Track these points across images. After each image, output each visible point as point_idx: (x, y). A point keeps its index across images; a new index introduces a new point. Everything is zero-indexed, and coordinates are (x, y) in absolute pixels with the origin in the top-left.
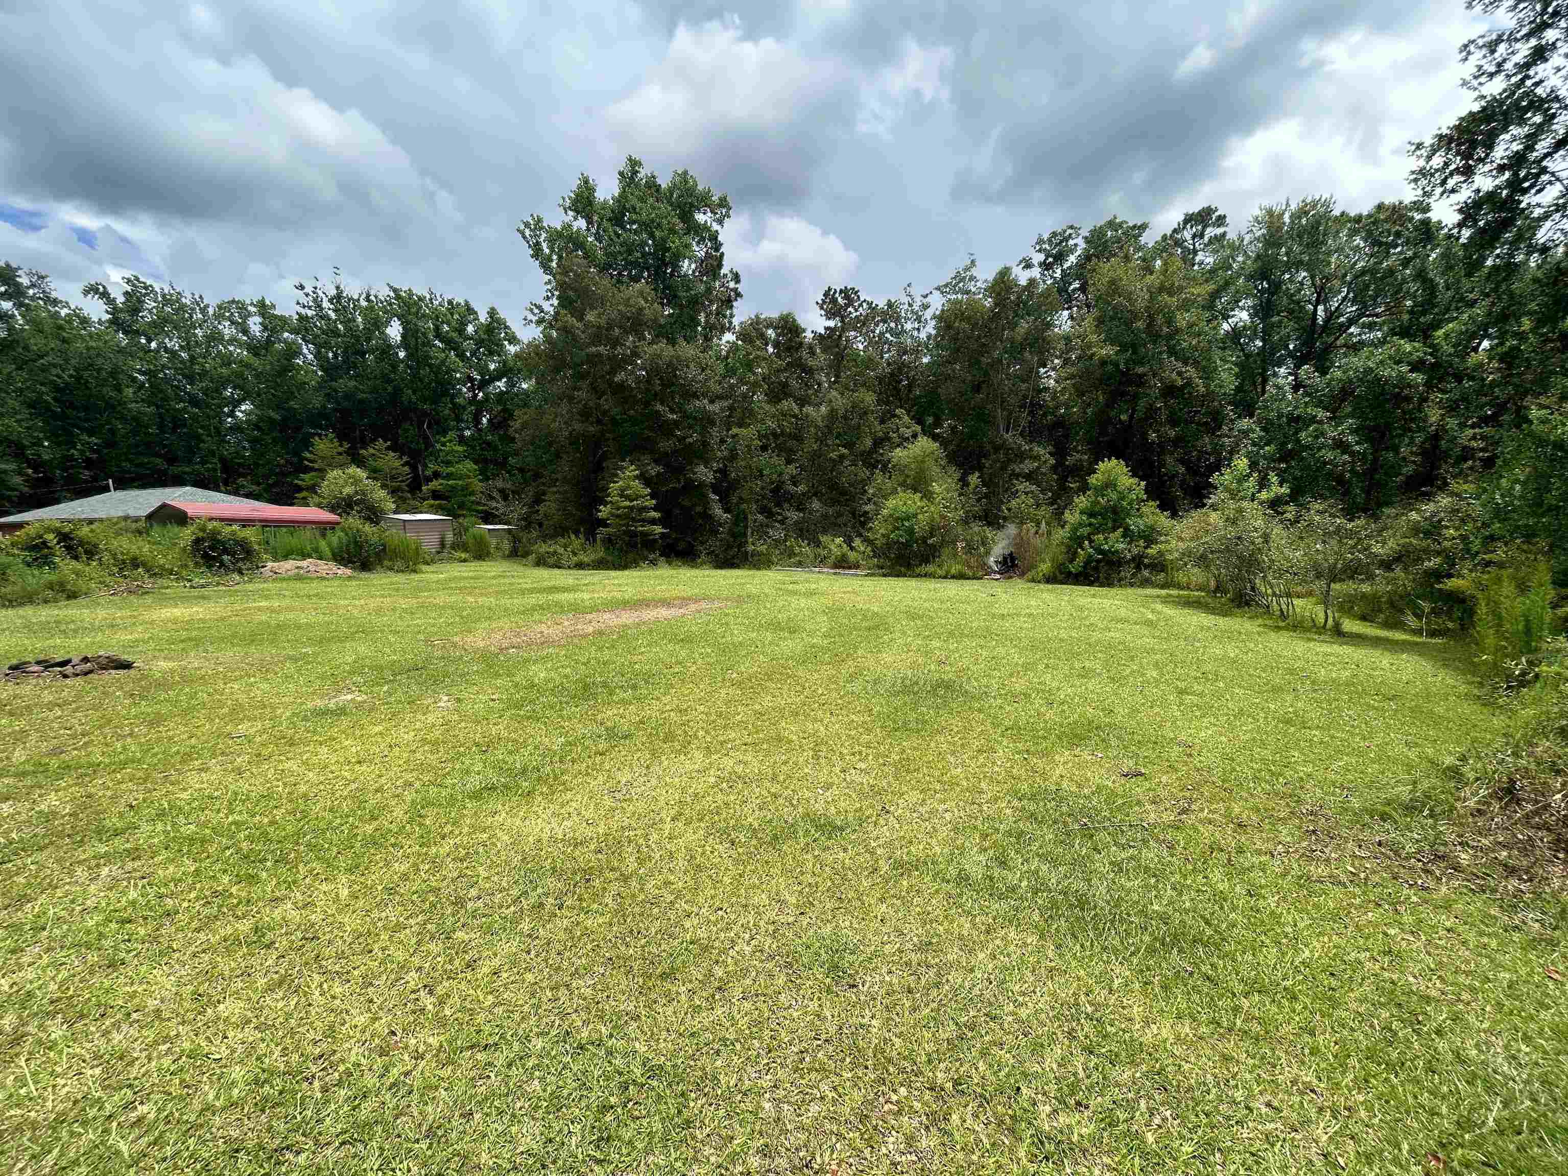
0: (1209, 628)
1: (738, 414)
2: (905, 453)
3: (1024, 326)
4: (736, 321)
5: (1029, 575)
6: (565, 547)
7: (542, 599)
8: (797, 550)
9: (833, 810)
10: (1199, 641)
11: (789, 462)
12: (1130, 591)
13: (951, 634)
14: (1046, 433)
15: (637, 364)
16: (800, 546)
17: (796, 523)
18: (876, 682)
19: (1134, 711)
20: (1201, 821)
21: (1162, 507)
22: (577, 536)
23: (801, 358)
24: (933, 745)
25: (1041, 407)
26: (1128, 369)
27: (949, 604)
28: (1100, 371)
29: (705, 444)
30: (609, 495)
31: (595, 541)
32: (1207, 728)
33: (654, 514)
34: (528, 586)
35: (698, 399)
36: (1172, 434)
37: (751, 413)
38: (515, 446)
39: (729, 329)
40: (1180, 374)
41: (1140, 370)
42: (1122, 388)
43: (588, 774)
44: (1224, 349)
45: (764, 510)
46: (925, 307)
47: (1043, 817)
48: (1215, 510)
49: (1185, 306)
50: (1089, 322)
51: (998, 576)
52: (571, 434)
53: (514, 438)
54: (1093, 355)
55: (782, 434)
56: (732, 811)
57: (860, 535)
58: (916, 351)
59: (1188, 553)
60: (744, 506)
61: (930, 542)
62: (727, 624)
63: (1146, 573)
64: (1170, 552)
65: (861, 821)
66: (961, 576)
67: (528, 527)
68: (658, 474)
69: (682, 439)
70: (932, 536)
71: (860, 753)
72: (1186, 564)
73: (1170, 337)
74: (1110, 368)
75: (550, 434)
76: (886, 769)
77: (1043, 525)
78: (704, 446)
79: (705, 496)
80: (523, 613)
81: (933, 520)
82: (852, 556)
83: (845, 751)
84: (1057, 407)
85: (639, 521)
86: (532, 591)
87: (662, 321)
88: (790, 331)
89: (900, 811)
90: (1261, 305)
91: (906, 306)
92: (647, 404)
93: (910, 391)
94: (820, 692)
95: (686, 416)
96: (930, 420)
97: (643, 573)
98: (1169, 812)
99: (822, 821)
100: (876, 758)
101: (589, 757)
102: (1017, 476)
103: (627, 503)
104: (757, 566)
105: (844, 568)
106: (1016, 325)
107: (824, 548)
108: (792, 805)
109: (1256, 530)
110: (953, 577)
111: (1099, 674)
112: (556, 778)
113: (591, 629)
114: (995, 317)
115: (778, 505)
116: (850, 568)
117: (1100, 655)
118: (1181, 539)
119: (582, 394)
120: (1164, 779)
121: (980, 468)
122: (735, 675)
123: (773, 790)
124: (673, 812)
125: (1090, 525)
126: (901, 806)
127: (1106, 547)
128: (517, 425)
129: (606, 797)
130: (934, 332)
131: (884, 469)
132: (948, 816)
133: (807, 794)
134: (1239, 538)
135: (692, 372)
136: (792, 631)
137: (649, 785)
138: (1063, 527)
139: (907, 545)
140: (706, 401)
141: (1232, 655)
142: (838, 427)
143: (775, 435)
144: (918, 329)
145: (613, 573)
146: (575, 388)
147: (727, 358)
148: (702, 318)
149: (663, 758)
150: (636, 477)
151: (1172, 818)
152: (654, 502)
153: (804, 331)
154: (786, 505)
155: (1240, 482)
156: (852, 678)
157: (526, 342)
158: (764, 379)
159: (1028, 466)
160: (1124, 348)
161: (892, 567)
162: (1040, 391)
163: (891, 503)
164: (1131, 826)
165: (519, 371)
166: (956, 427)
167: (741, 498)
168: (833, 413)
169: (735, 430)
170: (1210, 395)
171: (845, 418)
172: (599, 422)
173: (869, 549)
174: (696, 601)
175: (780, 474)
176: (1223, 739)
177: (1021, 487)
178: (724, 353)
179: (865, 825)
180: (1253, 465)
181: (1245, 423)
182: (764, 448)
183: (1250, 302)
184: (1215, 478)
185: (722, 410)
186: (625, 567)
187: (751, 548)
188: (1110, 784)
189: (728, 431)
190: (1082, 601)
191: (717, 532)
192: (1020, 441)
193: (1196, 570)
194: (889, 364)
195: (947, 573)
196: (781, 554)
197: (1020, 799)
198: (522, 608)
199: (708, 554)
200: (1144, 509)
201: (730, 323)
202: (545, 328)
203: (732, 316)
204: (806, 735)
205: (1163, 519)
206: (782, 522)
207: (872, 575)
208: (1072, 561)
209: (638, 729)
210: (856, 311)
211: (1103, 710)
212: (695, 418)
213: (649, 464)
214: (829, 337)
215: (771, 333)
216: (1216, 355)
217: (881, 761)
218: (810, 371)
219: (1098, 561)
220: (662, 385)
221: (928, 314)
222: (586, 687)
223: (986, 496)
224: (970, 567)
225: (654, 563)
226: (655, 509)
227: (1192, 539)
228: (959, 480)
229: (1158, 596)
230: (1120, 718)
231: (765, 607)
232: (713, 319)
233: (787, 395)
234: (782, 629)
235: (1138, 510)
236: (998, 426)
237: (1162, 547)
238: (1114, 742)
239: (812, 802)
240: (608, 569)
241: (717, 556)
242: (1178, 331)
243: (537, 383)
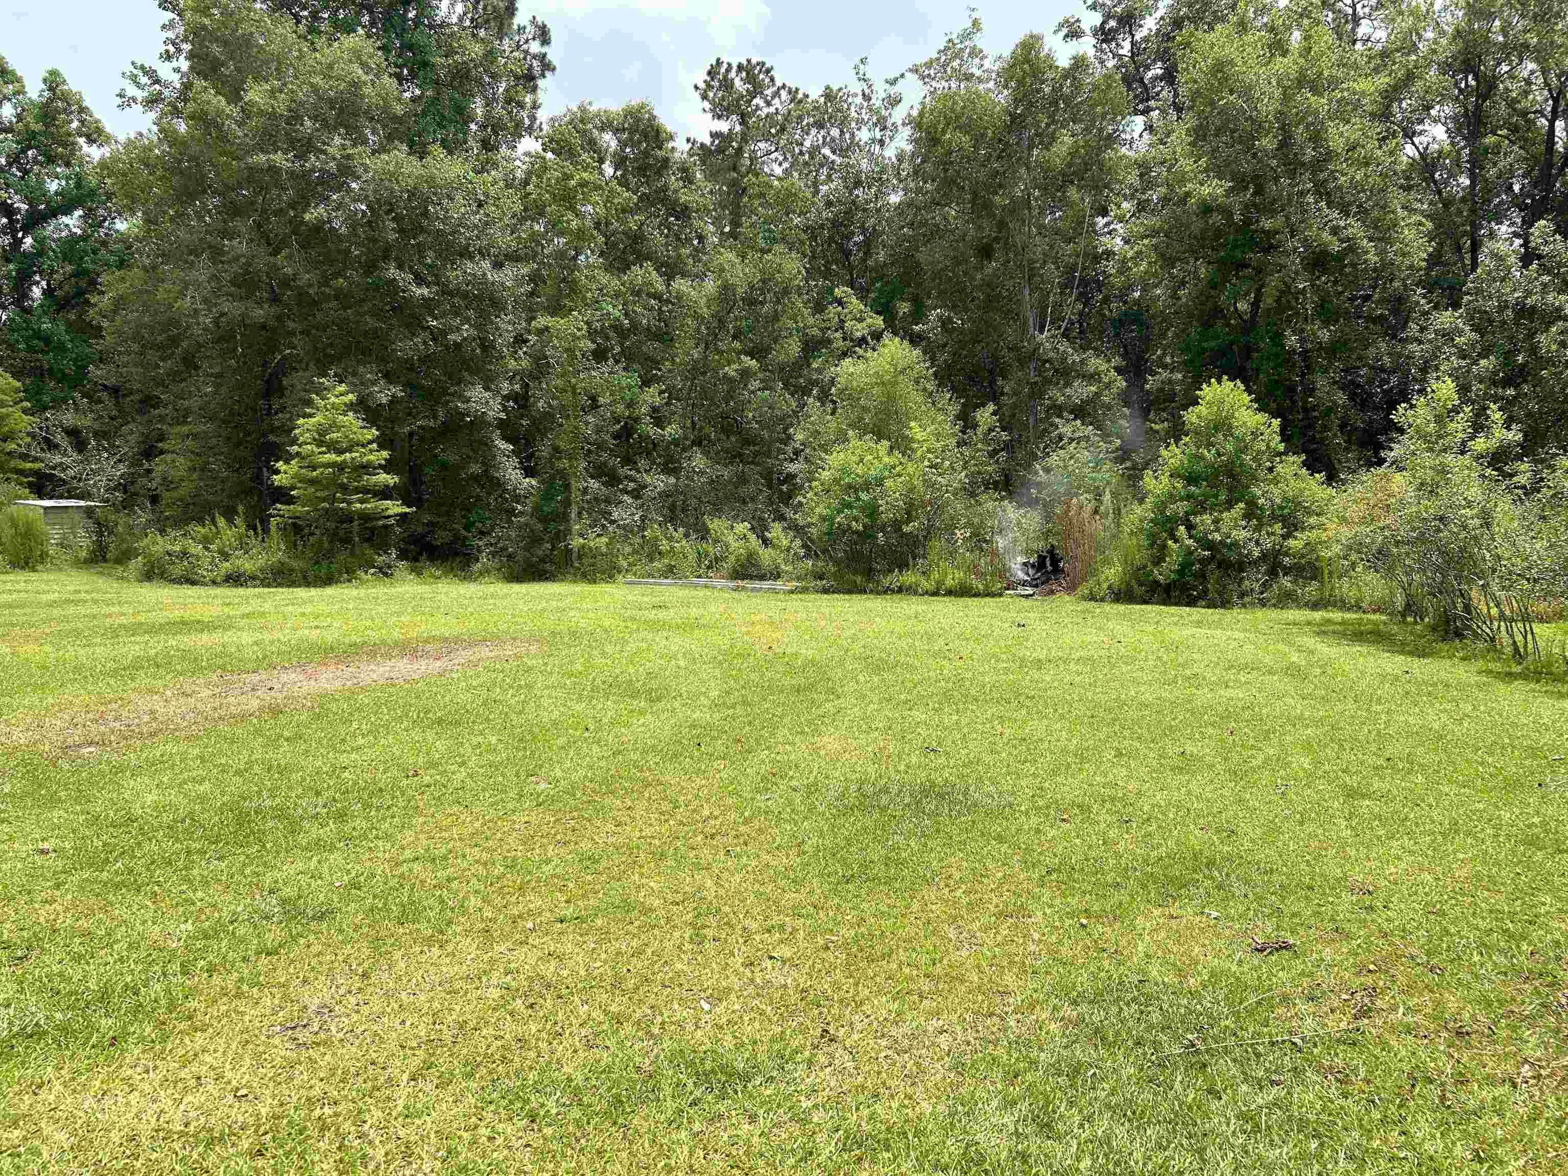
0: (1397, 678)
1: (548, 290)
2: (861, 366)
3: (1065, 142)
4: (543, 115)
5: (1084, 590)
6: (206, 542)
7: (156, 645)
8: (664, 545)
9: (729, 1042)
10: (1379, 701)
11: (646, 382)
12: (1260, 613)
13: (947, 696)
14: (1111, 332)
15: (349, 190)
16: (670, 539)
17: (665, 495)
18: (812, 789)
19: (1273, 830)
20: (1393, 1029)
21: (1312, 466)
22: (230, 521)
23: (665, 189)
24: (915, 906)
25: (1100, 286)
26: (1247, 222)
27: (941, 642)
28: (1200, 224)
29: (487, 347)
30: (294, 442)
31: (266, 531)
32: (1399, 858)
33: (385, 478)
34: (123, 620)
35: (471, 258)
36: (1324, 335)
37: (574, 288)
38: (99, 345)
39: (530, 130)
40: (1335, 231)
41: (1267, 224)
42: (1238, 254)
43: (239, 995)
44: (1407, 189)
45: (600, 472)
46: (894, 101)
47: (1117, 1034)
48: (1401, 469)
49: (1341, 114)
50: (1180, 136)
51: (1030, 591)
52: (216, 322)
53: (100, 328)
54: (1188, 194)
55: (635, 325)
56: (532, 1054)
57: (781, 518)
58: (878, 180)
59: (1356, 546)
60: (564, 463)
61: (906, 529)
62: (529, 686)
63: (1286, 582)
64: (1326, 544)
65: (783, 1059)
66: (963, 591)
67: (127, 505)
68: (394, 401)
69: (438, 336)
70: (909, 520)
71: (782, 927)
72: (1353, 565)
73: (1318, 165)
74: (1216, 219)
75: (173, 322)
76: (829, 956)
77: (1107, 497)
78: (484, 348)
79: (487, 445)
80: (114, 673)
81: (912, 490)
82: (766, 556)
83: (754, 926)
84: (1130, 288)
85: (357, 491)
86: (135, 629)
87: (399, 110)
88: (645, 135)
89: (856, 1037)
90: (1466, 115)
91: (859, 100)
92: (370, 267)
93: (868, 254)
94: (706, 813)
95: (446, 292)
96: (904, 308)
97: (362, 592)
98: (1337, 1015)
99: (708, 1065)
100: (811, 935)
101: (245, 959)
102: (1058, 410)
103: (332, 457)
104: (589, 576)
105: (751, 577)
106: (1053, 139)
107: (716, 541)
108: (652, 1036)
109: (1469, 505)
110: (950, 593)
111: (1211, 766)
112: (172, 1007)
113: (255, 704)
114: (1015, 122)
115: (628, 461)
116: (762, 578)
117: (1210, 730)
118: (1343, 520)
119: (239, 246)
120: (1328, 953)
121: (995, 396)
122: (543, 786)
123: (614, 1008)
124: (415, 1063)
125: (1188, 497)
126: (859, 1026)
127: (1217, 537)
128: (104, 301)
129: (276, 1041)
130: (909, 148)
131: (824, 397)
132: (944, 1041)
133: (681, 1013)
134: (1441, 519)
135: (458, 208)
136: (654, 698)
137: (365, 1010)
138: (1141, 501)
139: (866, 535)
140: (486, 264)
141: (1436, 726)
142: (738, 317)
143: (617, 328)
144: (882, 142)
145: (301, 593)
146: (226, 233)
147: (526, 182)
148: (478, 107)
149: (398, 955)
150: (351, 406)
151: (1343, 1025)
152: (385, 454)
153: (671, 138)
154: (642, 463)
155: (1439, 420)
156: (767, 782)
157: (122, 138)
158: (597, 225)
159: (1080, 391)
160: (1240, 183)
161: (838, 576)
162: (1097, 258)
163: (836, 459)
164: (1273, 1044)
165: (109, 196)
166: (950, 319)
167: (556, 449)
168: (726, 289)
169: (542, 321)
170: (1384, 271)
171: (751, 302)
172: (275, 300)
173: (798, 542)
174: (472, 643)
175: (630, 405)
176: (1427, 877)
177: (1066, 430)
178: (519, 174)
179: (789, 1067)
180: (1463, 390)
181: (1446, 318)
182: (600, 355)
183: (1448, 110)
184: (1401, 413)
185: (519, 282)
186: (328, 580)
187: (576, 542)
188: (1234, 968)
189: (530, 320)
190: (1176, 634)
191: (511, 512)
192: (1064, 346)
193: (1371, 576)
194: (829, 204)
195: (940, 583)
196: (635, 552)
197: (1075, 1003)
198: (110, 665)
199: (494, 554)
200: (1279, 468)
201: (533, 118)
202: (163, 114)
203: (535, 106)
204: (679, 897)
205: (1315, 487)
206: (636, 494)
207: (804, 590)
208: (1158, 561)
209: (346, 899)
210: (769, 104)
211: (1218, 831)
212: (465, 296)
213: (374, 383)
214: (720, 150)
215: (609, 140)
216: (1396, 199)
217: (821, 941)
218: (683, 213)
219: (1203, 561)
220: (401, 231)
221: (898, 114)
222: (242, 818)
223: (1008, 447)
224: (981, 575)
225: (385, 572)
226: (388, 467)
227: (1363, 521)
228: (957, 418)
229: (1309, 623)
230: (1247, 845)
231: (603, 654)
232: (499, 110)
233: (641, 257)
234: (635, 695)
235: (1271, 470)
236: (1025, 322)
237: (1313, 535)
238: (1238, 889)
239: (690, 1027)
240: (292, 584)
241: (510, 557)
242: (1330, 155)
243: (148, 221)
